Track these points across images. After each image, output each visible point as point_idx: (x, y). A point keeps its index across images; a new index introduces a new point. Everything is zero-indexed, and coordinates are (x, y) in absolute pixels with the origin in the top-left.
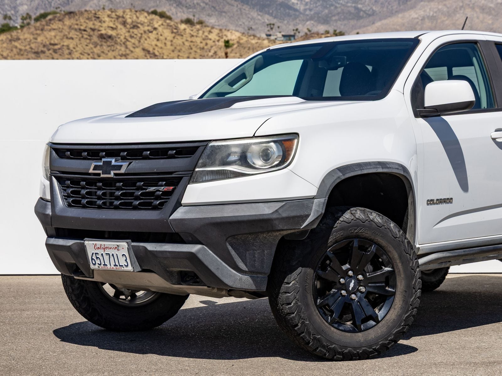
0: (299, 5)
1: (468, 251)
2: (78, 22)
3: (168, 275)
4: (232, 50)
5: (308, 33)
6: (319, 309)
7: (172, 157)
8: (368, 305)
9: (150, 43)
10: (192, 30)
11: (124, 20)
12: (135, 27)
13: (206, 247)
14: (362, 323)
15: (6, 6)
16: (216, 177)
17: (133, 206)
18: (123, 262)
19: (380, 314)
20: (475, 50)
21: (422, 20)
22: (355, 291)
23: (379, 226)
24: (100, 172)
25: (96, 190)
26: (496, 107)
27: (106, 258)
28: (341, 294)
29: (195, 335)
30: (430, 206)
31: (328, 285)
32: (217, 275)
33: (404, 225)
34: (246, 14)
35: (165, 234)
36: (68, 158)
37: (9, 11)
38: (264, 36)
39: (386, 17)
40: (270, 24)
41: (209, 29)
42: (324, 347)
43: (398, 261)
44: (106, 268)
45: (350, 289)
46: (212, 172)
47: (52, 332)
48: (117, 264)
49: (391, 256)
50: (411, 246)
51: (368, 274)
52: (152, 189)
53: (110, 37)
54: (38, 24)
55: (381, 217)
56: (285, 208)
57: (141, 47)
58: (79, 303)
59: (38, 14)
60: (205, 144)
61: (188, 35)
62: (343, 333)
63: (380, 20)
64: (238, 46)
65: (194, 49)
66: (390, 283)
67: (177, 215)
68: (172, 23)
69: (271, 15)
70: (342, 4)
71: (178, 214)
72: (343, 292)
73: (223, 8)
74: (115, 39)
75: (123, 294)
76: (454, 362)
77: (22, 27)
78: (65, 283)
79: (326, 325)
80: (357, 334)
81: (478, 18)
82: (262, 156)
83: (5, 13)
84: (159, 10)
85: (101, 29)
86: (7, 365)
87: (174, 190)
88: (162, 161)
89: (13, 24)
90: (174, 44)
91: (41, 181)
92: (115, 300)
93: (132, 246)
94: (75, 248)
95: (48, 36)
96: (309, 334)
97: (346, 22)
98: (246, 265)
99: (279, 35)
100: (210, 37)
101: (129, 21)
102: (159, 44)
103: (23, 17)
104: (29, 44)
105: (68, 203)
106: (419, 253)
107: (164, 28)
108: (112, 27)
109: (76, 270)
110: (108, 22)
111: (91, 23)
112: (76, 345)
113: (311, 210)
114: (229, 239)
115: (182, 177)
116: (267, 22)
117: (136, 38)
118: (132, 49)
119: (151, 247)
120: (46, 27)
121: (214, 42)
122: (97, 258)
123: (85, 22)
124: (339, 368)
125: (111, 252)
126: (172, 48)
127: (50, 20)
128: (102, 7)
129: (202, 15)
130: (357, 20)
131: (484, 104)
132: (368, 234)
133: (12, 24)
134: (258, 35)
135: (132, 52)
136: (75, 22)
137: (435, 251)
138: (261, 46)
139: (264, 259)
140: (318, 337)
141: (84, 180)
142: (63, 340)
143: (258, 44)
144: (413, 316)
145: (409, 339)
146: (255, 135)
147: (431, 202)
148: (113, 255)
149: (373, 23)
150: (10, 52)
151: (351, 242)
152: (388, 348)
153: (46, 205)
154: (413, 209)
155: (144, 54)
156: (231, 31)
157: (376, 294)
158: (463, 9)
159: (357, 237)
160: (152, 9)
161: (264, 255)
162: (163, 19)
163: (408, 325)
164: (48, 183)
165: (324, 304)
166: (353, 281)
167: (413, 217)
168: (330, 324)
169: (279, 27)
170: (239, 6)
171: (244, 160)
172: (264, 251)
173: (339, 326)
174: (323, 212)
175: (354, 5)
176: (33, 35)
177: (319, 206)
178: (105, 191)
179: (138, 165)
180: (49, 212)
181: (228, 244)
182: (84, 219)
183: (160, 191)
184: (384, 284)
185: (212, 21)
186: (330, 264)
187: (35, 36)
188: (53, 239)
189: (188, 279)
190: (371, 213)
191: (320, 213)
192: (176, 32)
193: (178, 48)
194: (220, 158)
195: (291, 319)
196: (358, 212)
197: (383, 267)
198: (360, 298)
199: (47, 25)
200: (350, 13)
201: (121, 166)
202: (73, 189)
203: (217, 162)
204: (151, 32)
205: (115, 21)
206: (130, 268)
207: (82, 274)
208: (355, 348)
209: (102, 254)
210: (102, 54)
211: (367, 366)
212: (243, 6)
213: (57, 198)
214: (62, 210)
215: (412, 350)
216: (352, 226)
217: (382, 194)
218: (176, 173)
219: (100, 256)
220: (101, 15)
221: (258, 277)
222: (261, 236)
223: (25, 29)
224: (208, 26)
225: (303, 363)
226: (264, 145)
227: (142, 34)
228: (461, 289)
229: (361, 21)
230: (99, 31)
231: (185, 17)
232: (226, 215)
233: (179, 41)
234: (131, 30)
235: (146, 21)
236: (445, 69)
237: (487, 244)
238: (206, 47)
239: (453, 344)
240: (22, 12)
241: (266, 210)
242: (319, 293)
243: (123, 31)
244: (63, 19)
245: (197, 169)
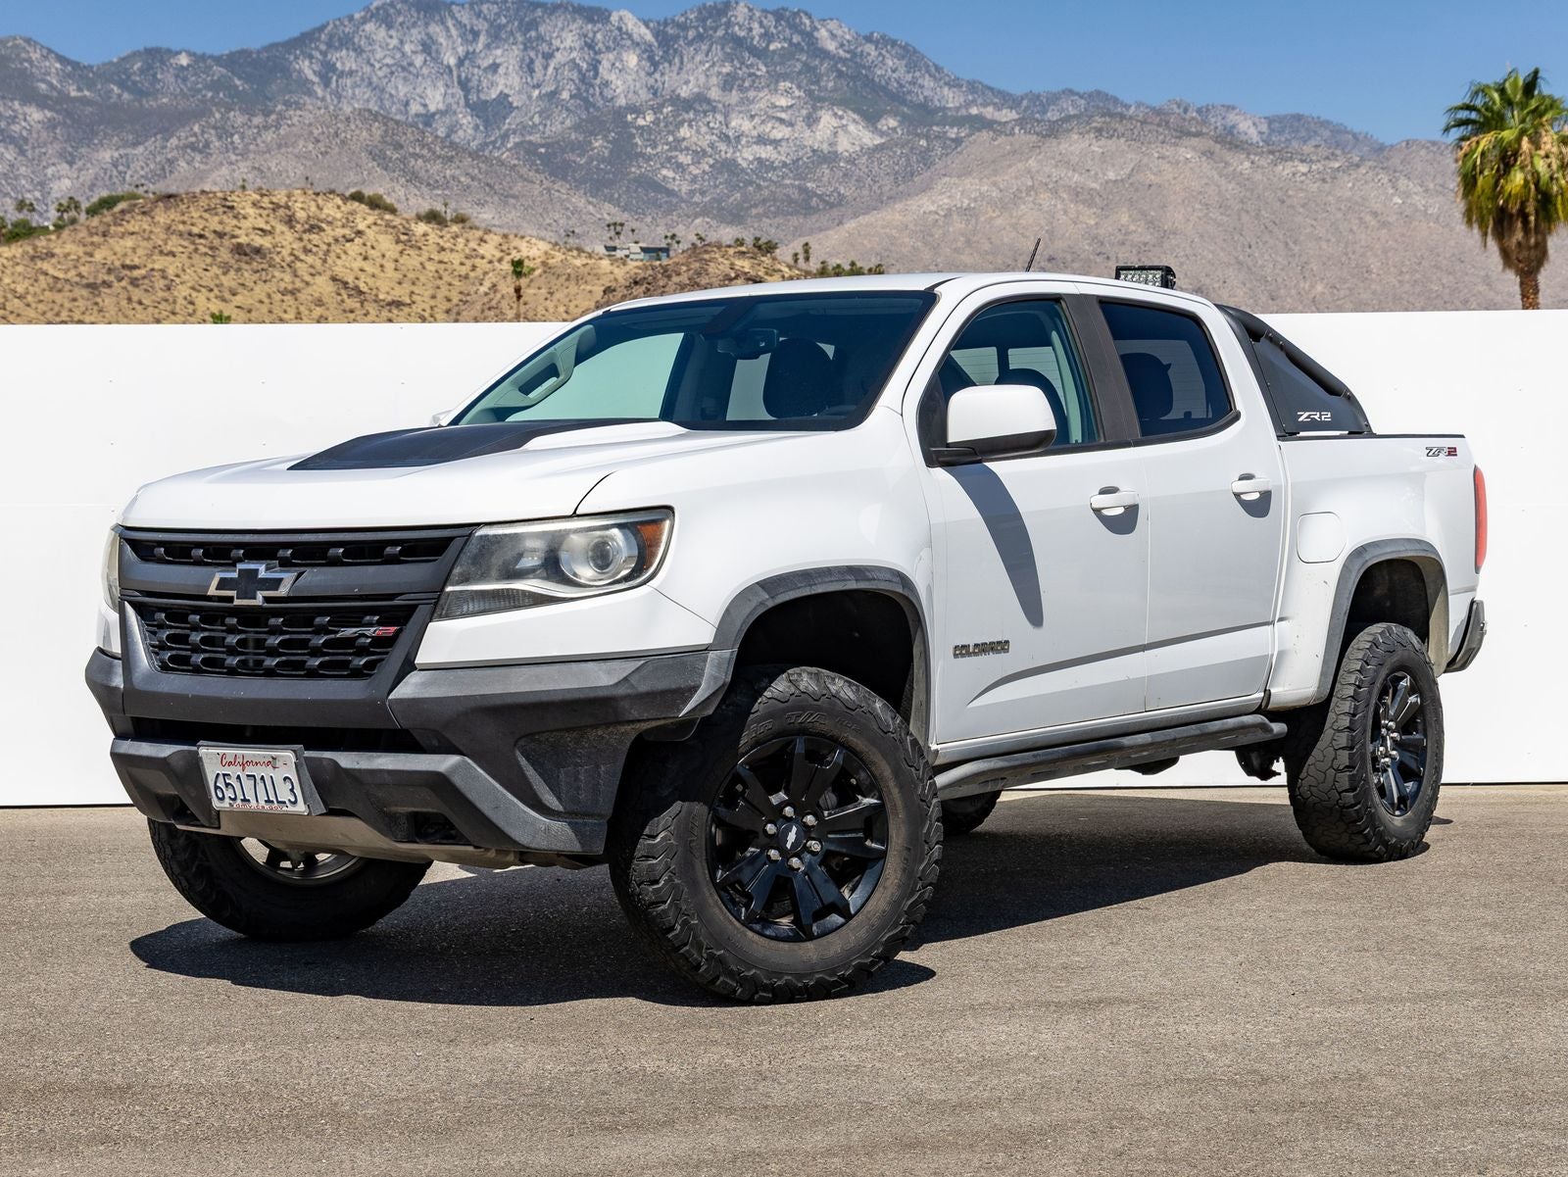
0: (677, 182)
1: (1043, 754)
2: (185, 218)
3: (386, 822)
4: (532, 281)
5: (698, 243)
6: (722, 893)
7: (393, 560)
8: (826, 881)
9: (347, 265)
10: (442, 237)
11: (289, 213)
12: (314, 228)
13: (470, 761)
14: (815, 921)
15: (23, 182)
16: (493, 606)
17: (311, 648)
18: (284, 794)
19: (853, 898)
20: (1055, 316)
21: (945, 216)
22: (799, 850)
23: (850, 707)
24: (233, 593)
25: (224, 634)
26: (1102, 441)
27: (248, 784)
28: (769, 857)
29: (450, 947)
30: (960, 660)
31: (739, 837)
32: (495, 821)
33: (904, 703)
34: (562, 202)
35: (379, 732)
36: (161, 561)
37: (29, 191)
38: (601, 250)
39: (868, 210)
40: (615, 224)
41: (479, 233)
42: (731, 974)
43: (892, 784)
44: (247, 807)
45: (789, 846)
46: (483, 594)
47: (127, 945)
48: (272, 798)
49: (877, 773)
50: (919, 749)
51: (826, 813)
52: (349, 632)
53: (258, 251)
54: (95, 221)
55: (854, 688)
56: (644, 672)
57: (329, 273)
58: (187, 880)
59: (95, 199)
60: (466, 531)
61: (433, 248)
62: (773, 943)
63: (855, 215)
64: (545, 272)
65: (447, 278)
66: (876, 833)
67: (407, 690)
68: (397, 221)
69: (616, 203)
70: (771, 180)
71: (410, 688)
72: (774, 854)
73: (510, 188)
74: (268, 256)
75: (287, 859)
76: (1013, 1001)
77: (59, 228)
78: (156, 837)
79: (738, 929)
80: (803, 945)
81: (1066, 212)
82: (594, 559)
83: (20, 197)
84: (368, 192)
85: (237, 232)
86: (24, 1029)
87: (397, 634)
88: (371, 569)
89: (37, 222)
90: (403, 268)
91: (100, 613)
92: (270, 873)
93: (306, 759)
94: (179, 764)
95: (118, 249)
96: (699, 946)
97: (779, 220)
98: (559, 799)
99: (635, 248)
100: (481, 251)
101: (301, 215)
102: (368, 267)
103: (61, 205)
104: (76, 267)
105: (162, 661)
106: (938, 762)
107: (380, 233)
108: (261, 230)
109: (181, 812)
110: (253, 218)
111: (216, 219)
112: (182, 977)
113: (701, 675)
114: (522, 743)
115: (416, 606)
116: (609, 219)
117: (315, 254)
118: (307, 278)
119: (347, 760)
120: (113, 229)
121: (490, 262)
122: (227, 785)
123: (201, 217)
124: (764, 1022)
125: (258, 772)
126: (398, 276)
127: (123, 212)
128: (240, 183)
129: (464, 204)
130: (805, 215)
131: (1076, 435)
132: (826, 726)
133: (35, 220)
134: (588, 249)
135: (307, 283)
136: (179, 218)
137: (973, 756)
138: (595, 271)
139: (599, 783)
140: (718, 953)
141: (196, 610)
142: (152, 965)
143: (587, 269)
144: (925, 902)
145: (916, 949)
146: (578, 512)
147: (962, 651)
148: (262, 778)
149: (840, 223)
150: (32, 285)
151: (789, 743)
152: (870, 974)
153: (111, 666)
154: (924, 667)
155: (335, 289)
156: (528, 239)
157: (844, 855)
158: (1032, 193)
159: (802, 731)
160: (353, 190)
161: (599, 775)
162: (377, 212)
163: (914, 922)
164: (115, 616)
165: (732, 879)
166: (794, 829)
167: (923, 685)
168: (743, 924)
169: (633, 231)
170: (546, 184)
171: (552, 566)
172: (598, 767)
173: (764, 927)
174: (729, 679)
175: (797, 183)
176: (84, 245)
177: (719, 666)
178: (243, 636)
179: (319, 579)
180: (118, 681)
181: (518, 753)
182: (198, 699)
183: (368, 637)
184: (861, 835)
185: (485, 215)
186: (744, 792)
187: (89, 249)
188: (129, 742)
189: (431, 831)
190: (833, 679)
191: (720, 683)
192: (405, 240)
193: (411, 275)
194: (500, 563)
195: (659, 915)
196: (805, 677)
197: (860, 797)
198: (810, 867)
199: (115, 224)
200: (791, 201)
201: (281, 580)
202: (172, 631)
203: (494, 573)
204: (352, 240)
205: (268, 215)
206: (301, 808)
207: (192, 819)
208: (799, 976)
209: (238, 777)
210: (240, 289)
211: (826, 1016)
212: (554, 182)
213: (135, 651)
214: (148, 678)
215: (925, 974)
216: (792, 709)
217: (857, 635)
218: (403, 597)
219: (233, 781)
220: (238, 203)
221: (585, 824)
222: (592, 734)
223: (66, 233)
224: (477, 228)
225: (686, 1009)
226: (598, 533)
227: (329, 245)
228: (1028, 827)
229: (814, 218)
230: (234, 237)
231: (425, 207)
232: (513, 689)
233: (411, 260)
234: (306, 237)
235: (339, 215)
236: (993, 351)
237: (1085, 737)
238: (472, 274)
239: (1011, 960)
240: (59, 195)
241: (603, 678)
242: (721, 856)
243: (287, 239)
244: (152, 210)
245: (449, 589)
